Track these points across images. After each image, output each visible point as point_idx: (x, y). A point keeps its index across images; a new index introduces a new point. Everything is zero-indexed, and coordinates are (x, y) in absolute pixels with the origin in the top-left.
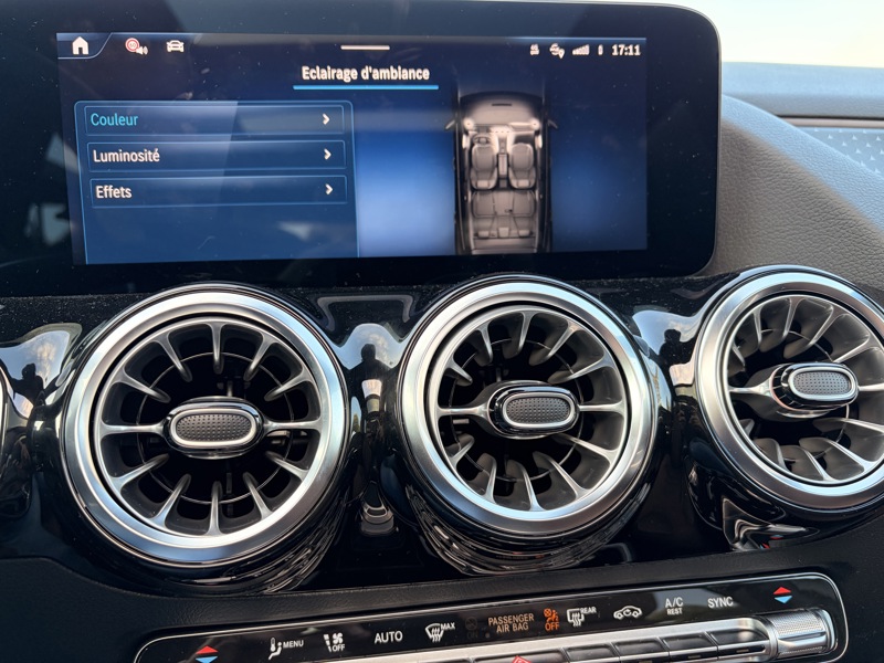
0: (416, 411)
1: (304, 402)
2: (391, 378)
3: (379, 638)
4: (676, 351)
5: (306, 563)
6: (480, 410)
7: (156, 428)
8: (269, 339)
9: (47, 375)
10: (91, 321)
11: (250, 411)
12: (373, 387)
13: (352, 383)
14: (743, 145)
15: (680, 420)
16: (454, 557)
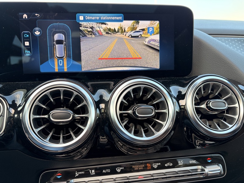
1: (85, 110)
2: (107, 103)
3: (104, 171)
4: (181, 96)
5: (85, 151)
6: (130, 112)
7: (46, 116)
8: (75, 93)
9: (18, 103)
10: (29, 89)
11: (71, 112)
12: (102, 106)
13: (97, 105)
14: (200, 42)
15: (182, 114)
16: (123, 150)
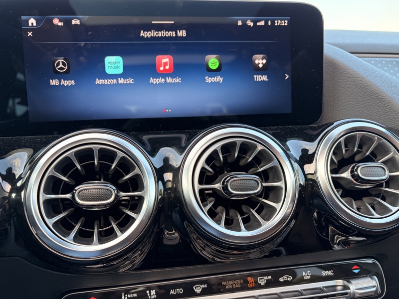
0: (188, 187)
1: (137, 183)
2: (177, 172)
3: (172, 292)
4: (306, 158)
5: (138, 258)
6: (219, 187)
7: (68, 196)
8: (120, 154)
9: (18, 173)
10: (37, 147)
11: (112, 188)
12: (168, 176)
13: (159, 174)
14: (334, 65)
15: (309, 190)
16: (206, 254)
